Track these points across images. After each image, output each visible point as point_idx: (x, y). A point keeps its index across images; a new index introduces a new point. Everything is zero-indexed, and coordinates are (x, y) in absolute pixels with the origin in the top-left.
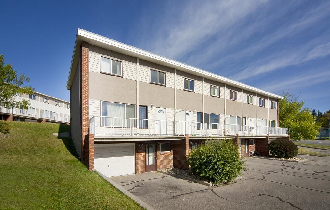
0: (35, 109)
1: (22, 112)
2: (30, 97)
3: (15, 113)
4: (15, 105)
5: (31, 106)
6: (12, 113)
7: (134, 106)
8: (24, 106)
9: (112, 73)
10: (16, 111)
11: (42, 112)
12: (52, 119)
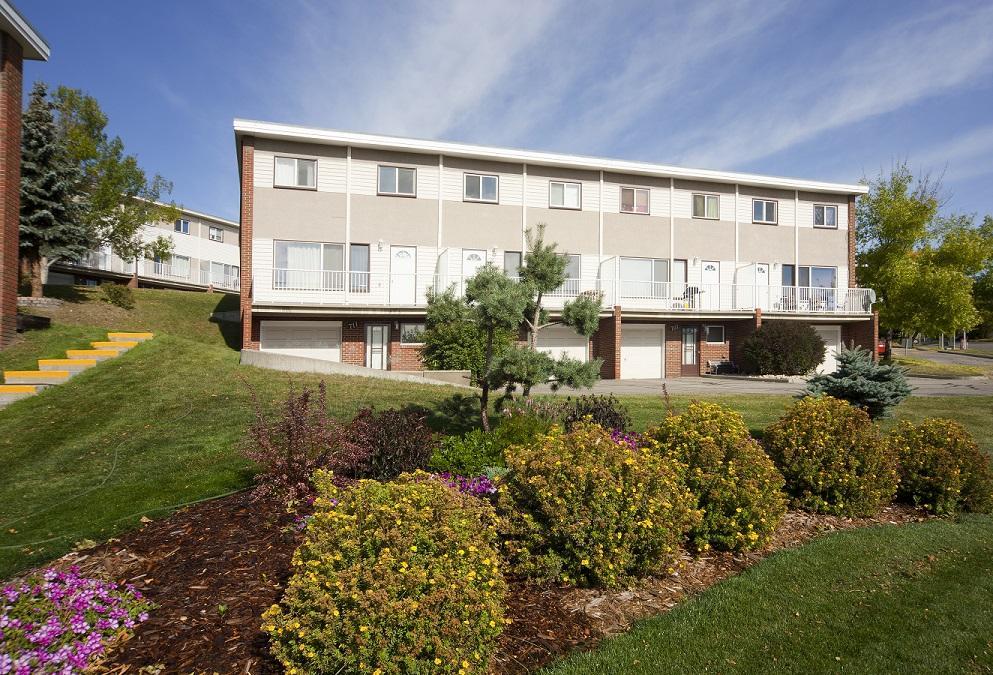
0: (187, 258)
1: (156, 270)
2: (178, 228)
3: (141, 273)
4: (144, 252)
5: (177, 251)
6: (136, 274)
7: (340, 246)
8: (161, 254)
9: (296, 185)
10: (143, 268)
11: (204, 266)
12: (228, 288)
